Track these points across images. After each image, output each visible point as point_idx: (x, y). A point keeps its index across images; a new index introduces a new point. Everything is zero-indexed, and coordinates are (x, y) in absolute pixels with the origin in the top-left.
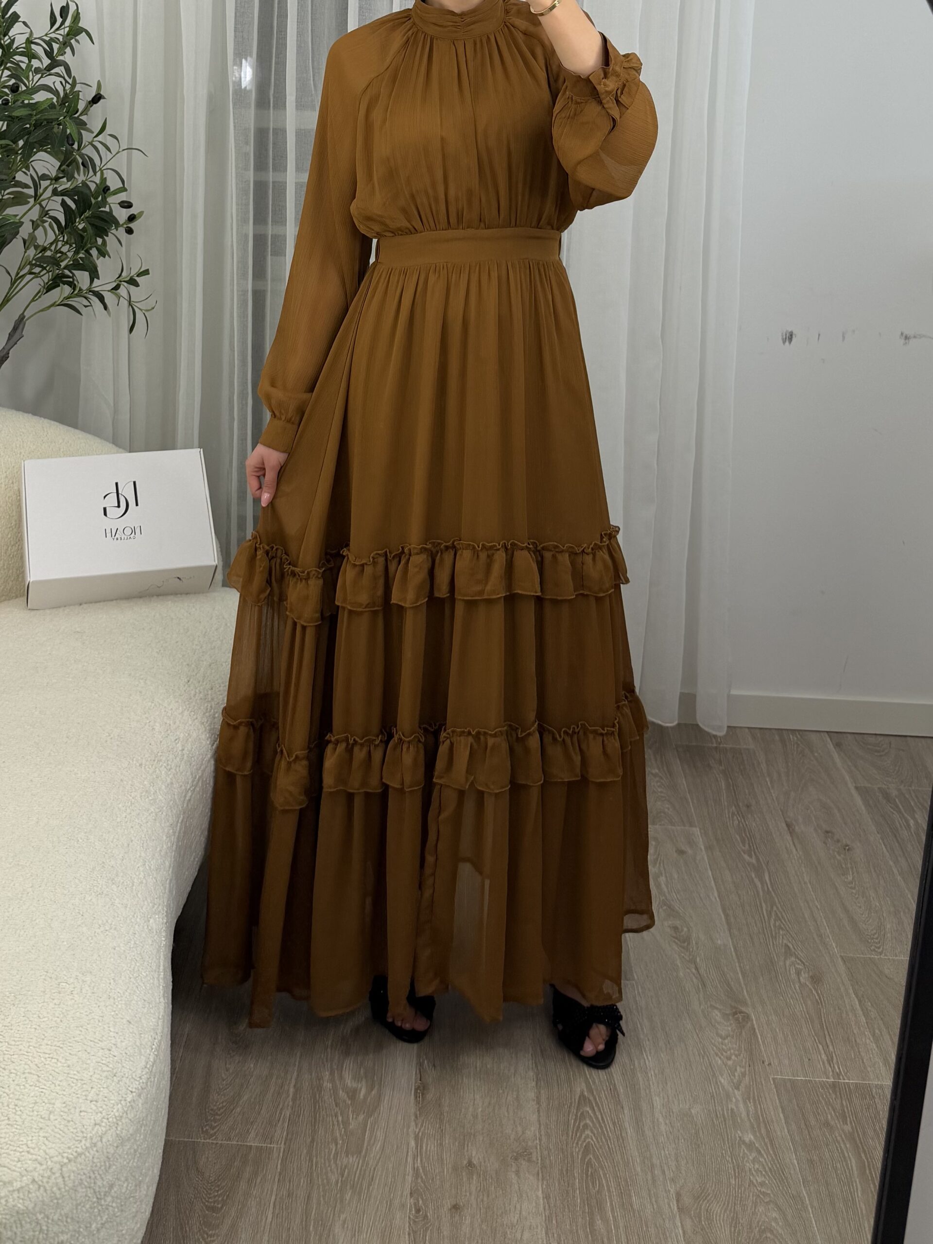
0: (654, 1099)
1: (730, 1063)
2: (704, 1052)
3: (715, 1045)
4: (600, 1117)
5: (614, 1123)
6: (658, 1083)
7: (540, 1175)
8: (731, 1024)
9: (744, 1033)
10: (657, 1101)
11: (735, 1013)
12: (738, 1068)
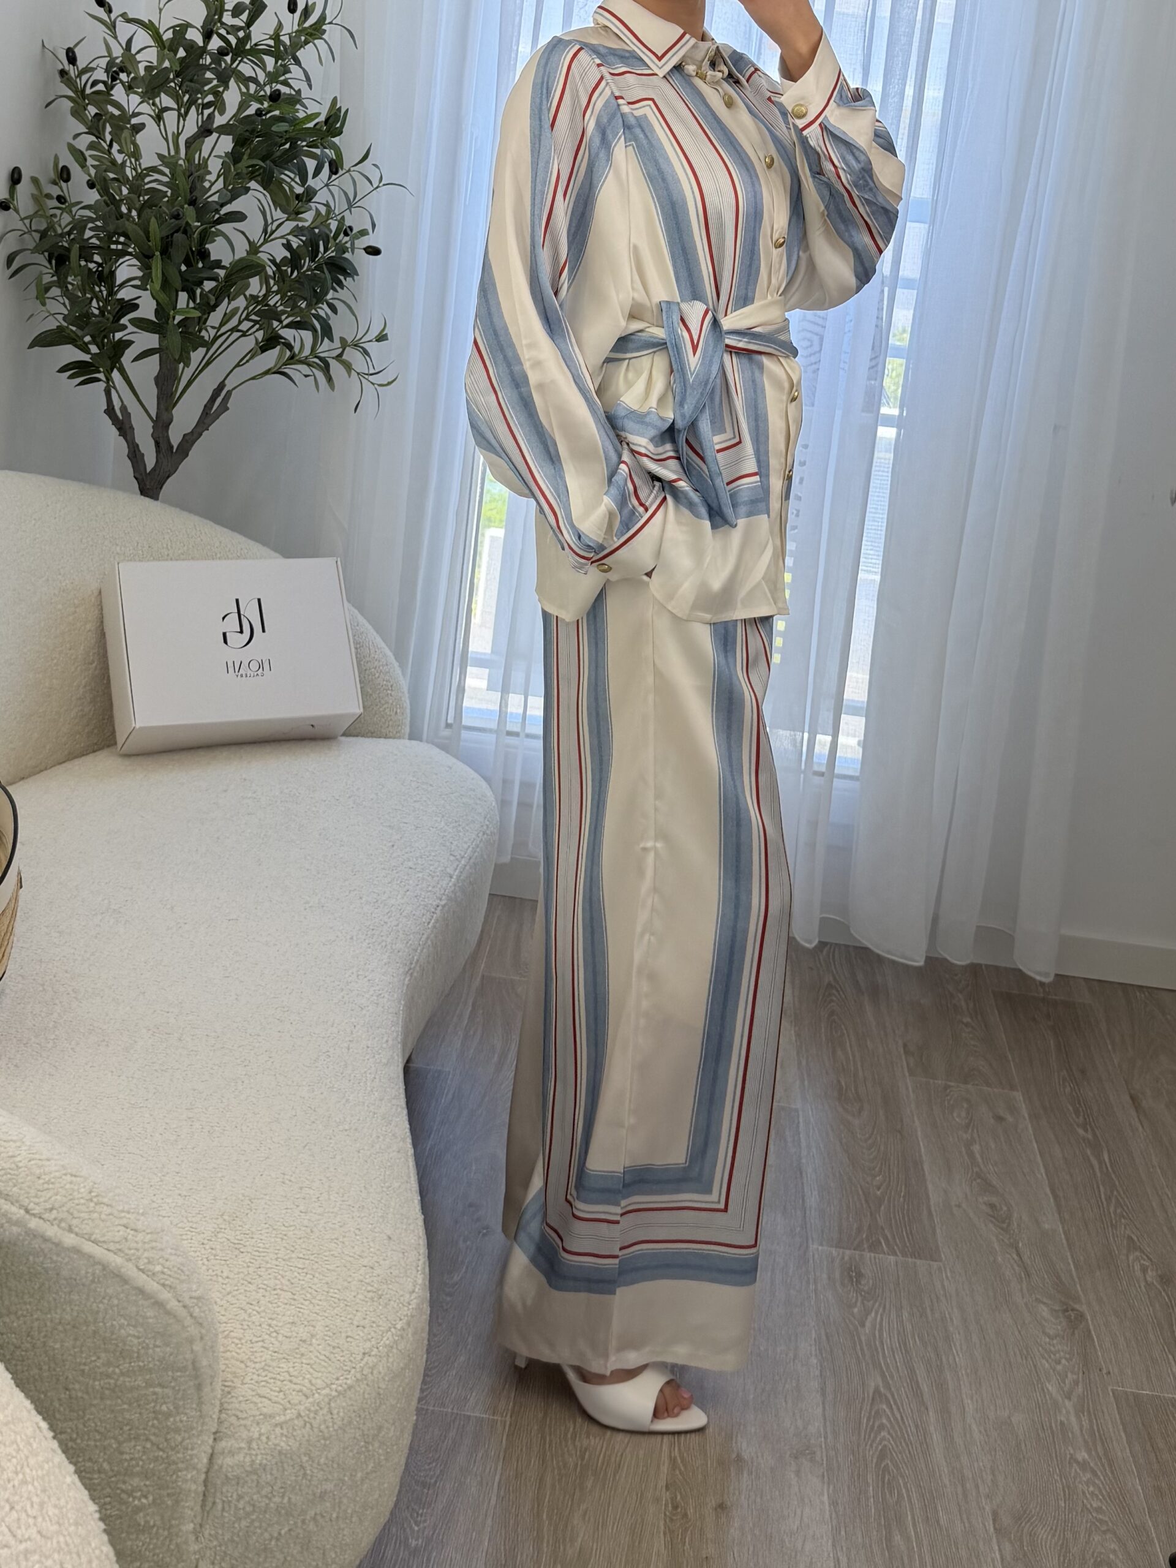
0: (966, 1401)
1: (1059, 1368)
2: (1027, 1351)
3: (1041, 1346)
4: (898, 1416)
5: (917, 1426)
6: (970, 1384)
7: (826, 1478)
8: (1060, 1322)
9: (1077, 1336)
10: (970, 1407)
11: (1066, 1310)
12: (1069, 1375)
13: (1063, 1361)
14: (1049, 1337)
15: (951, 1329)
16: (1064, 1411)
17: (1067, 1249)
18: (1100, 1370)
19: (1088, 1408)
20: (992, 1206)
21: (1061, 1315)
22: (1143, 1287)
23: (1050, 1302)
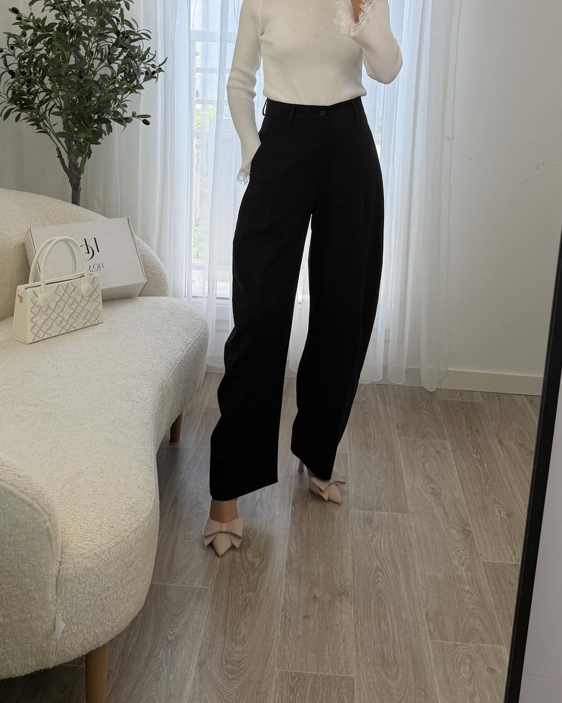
13: (461, 551)
14: (455, 542)
15: (412, 541)
16: (460, 571)
17: (466, 505)
18: (477, 554)
19: (471, 570)
20: (433, 489)
21: (461, 532)
22: (499, 519)
23: (456, 527)
